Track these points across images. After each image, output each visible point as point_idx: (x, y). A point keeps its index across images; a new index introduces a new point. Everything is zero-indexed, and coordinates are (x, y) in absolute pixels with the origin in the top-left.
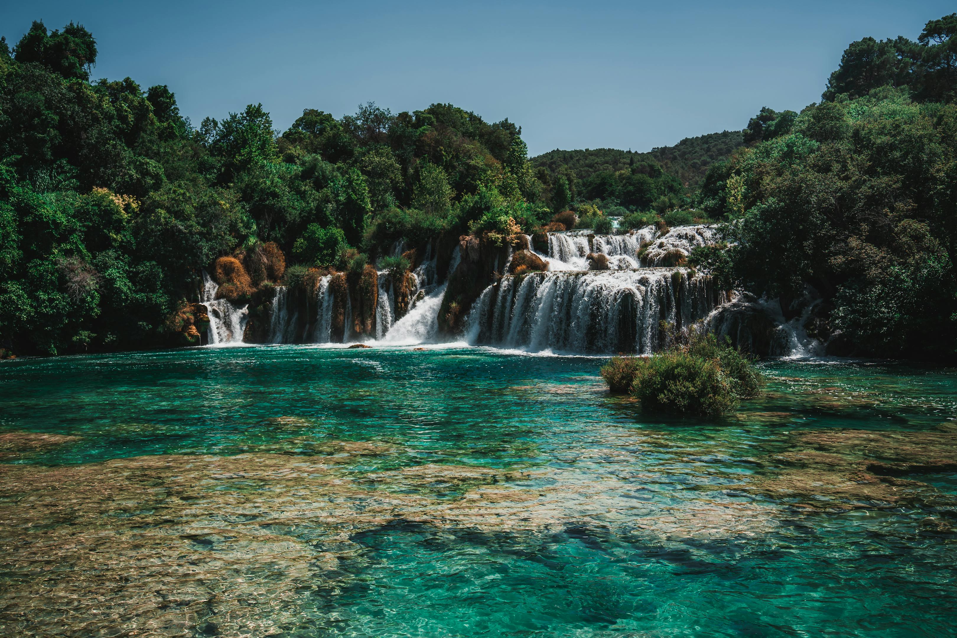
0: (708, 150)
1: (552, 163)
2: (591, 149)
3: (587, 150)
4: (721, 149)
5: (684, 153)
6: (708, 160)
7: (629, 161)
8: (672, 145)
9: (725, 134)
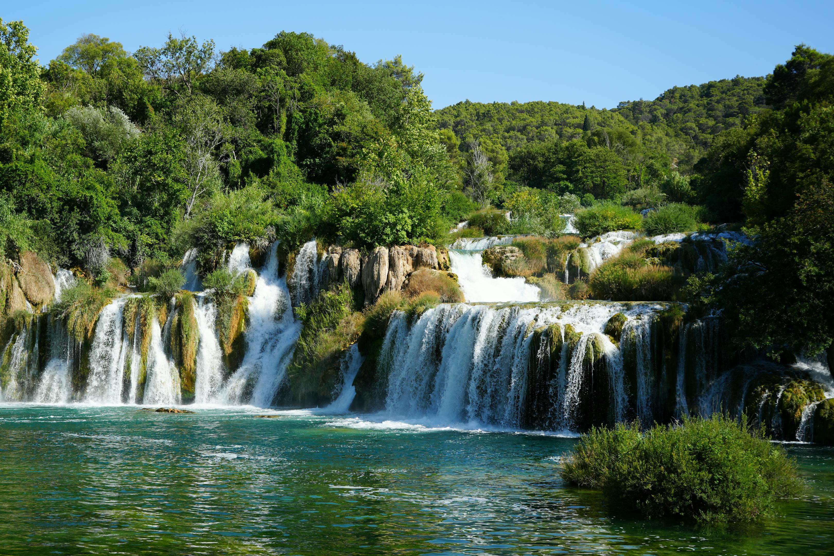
3: (514, 104)
8: (651, 98)
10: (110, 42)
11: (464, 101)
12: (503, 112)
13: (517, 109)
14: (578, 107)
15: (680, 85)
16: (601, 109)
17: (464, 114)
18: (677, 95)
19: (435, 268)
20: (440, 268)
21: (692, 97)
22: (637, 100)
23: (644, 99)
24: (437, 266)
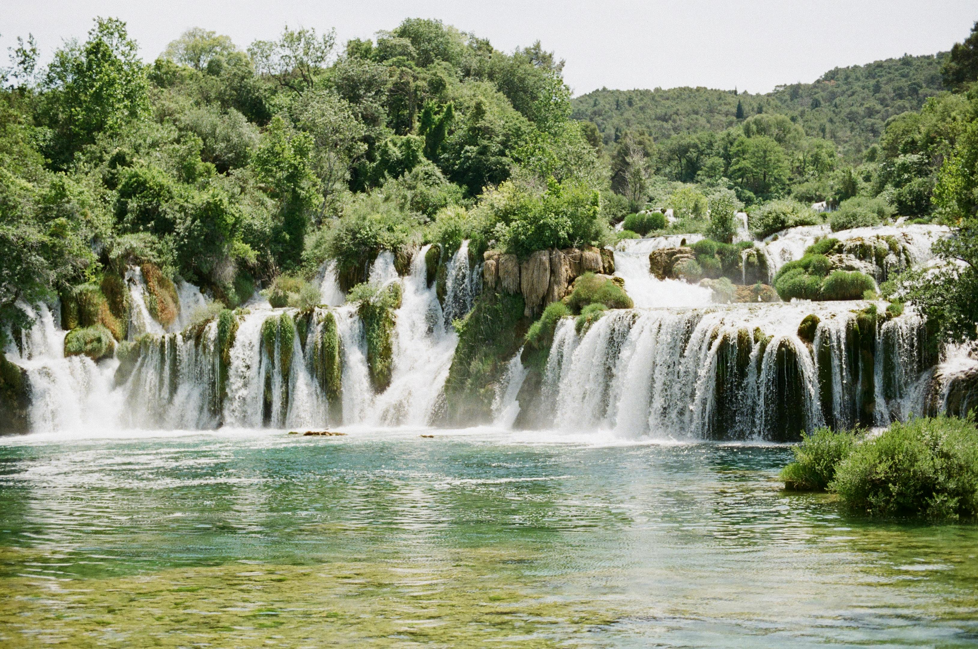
0: (877, 89)
1: (595, 113)
2: (665, 87)
3: (657, 90)
4: (900, 88)
5: (833, 96)
6: (879, 107)
7: (735, 110)
8: (811, 81)
9: (906, 61)
10: (216, 35)
11: (600, 89)
12: (647, 100)
13: (662, 96)
14: (730, 92)
15: (842, 65)
16: (754, 94)
17: (602, 102)
18: (841, 76)
19: (600, 272)
20: (605, 273)
21: (857, 79)
22: (795, 83)
23: (803, 82)
24: (602, 270)
